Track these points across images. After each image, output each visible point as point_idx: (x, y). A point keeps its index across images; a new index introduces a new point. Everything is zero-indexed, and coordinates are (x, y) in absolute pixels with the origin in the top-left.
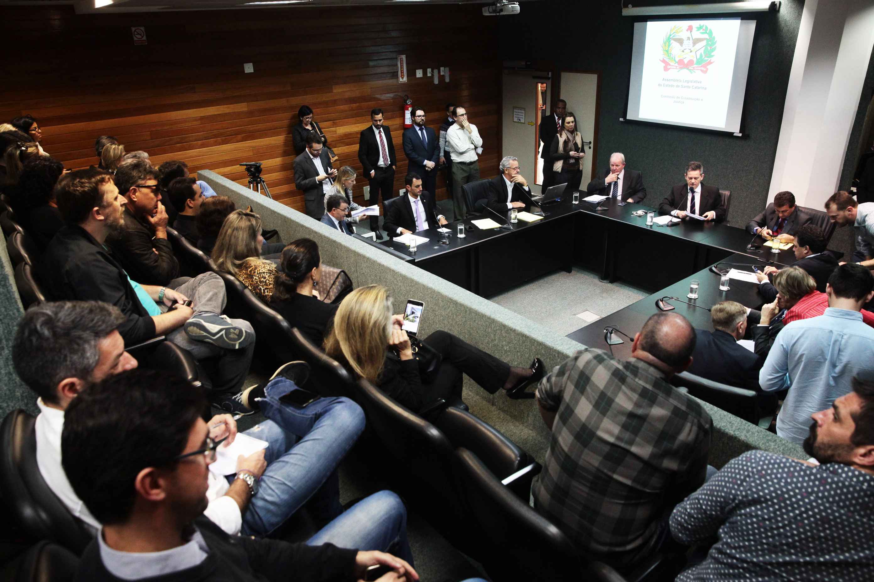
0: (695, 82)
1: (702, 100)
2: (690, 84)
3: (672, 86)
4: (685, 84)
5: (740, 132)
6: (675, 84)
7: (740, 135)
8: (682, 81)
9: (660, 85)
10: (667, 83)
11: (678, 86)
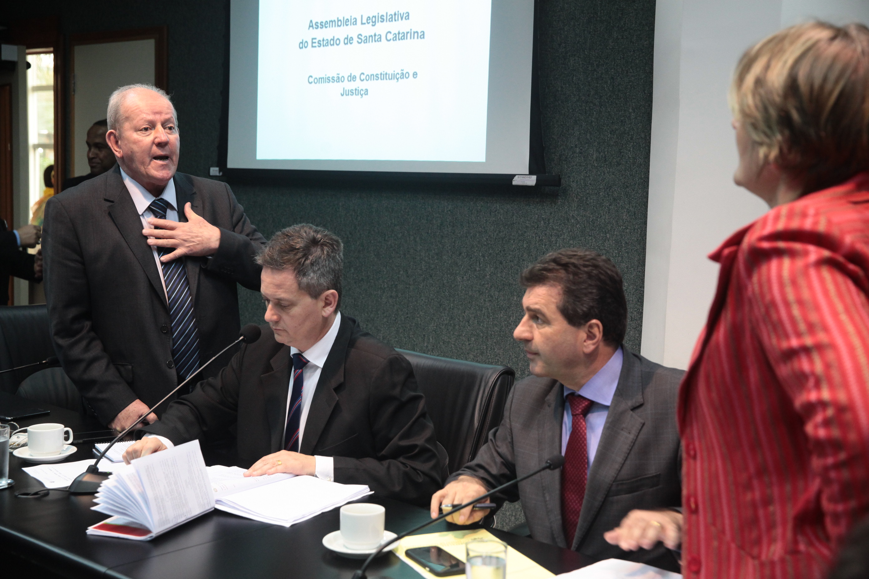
0: (394, 17)
1: (415, 75)
2: (381, 28)
3: (334, 42)
4: (368, 30)
5: (531, 173)
6: (340, 33)
7: (532, 181)
8: (359, 22)
9: (303, 45)
10: (320, 34)
11: (349, 40)
